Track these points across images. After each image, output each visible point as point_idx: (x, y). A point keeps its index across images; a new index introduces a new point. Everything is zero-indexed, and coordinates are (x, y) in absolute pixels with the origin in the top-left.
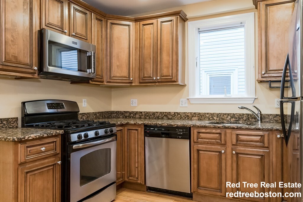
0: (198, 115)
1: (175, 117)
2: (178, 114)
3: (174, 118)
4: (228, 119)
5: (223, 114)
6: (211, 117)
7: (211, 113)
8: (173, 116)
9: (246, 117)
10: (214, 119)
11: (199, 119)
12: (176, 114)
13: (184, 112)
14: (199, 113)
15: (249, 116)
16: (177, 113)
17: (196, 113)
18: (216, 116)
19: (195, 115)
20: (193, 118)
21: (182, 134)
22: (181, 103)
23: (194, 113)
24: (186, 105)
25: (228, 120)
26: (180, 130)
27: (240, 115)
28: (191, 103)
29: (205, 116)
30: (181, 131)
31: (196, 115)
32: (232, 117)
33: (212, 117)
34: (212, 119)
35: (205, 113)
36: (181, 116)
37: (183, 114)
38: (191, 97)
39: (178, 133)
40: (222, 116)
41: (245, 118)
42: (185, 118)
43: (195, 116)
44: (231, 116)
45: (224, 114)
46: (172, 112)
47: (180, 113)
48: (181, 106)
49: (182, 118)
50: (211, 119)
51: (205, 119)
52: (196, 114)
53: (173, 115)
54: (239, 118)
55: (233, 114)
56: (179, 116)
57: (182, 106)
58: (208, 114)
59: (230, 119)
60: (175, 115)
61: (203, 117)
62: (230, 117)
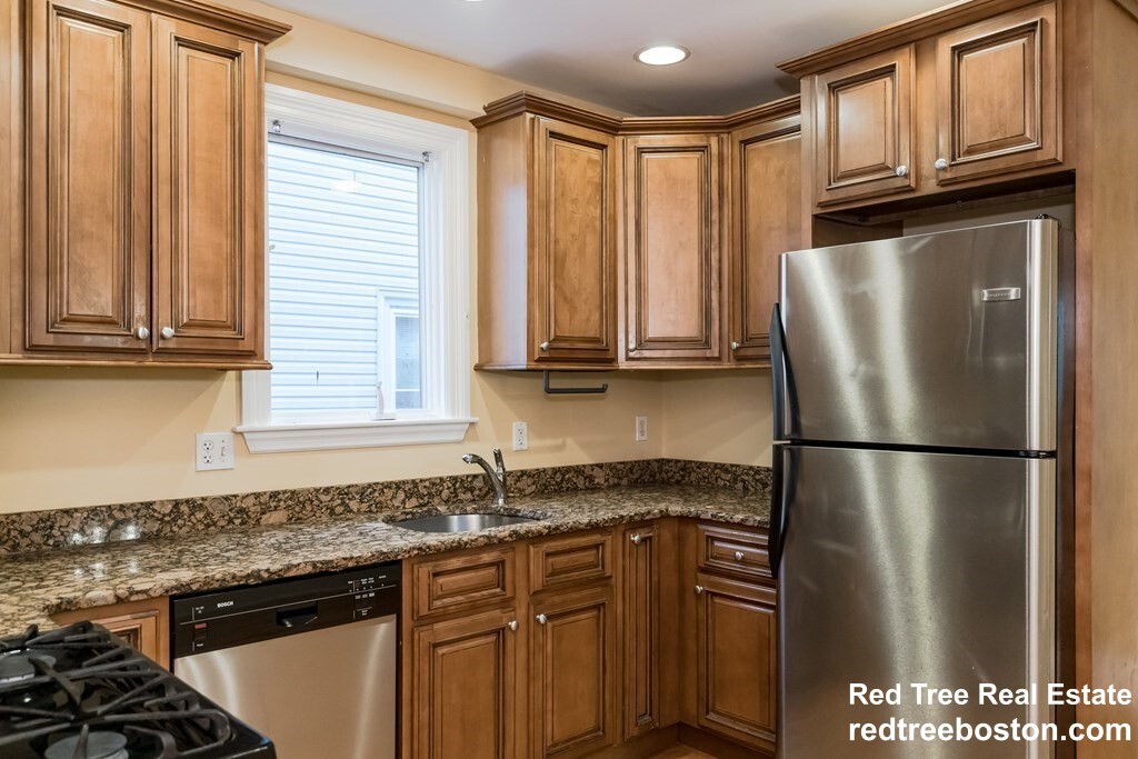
0: (290, 502)
1: (180, 522)
2: (194, 505)
3: (176, 529)
4: (396, 503)
5: (381, 487)
6: (339, 502)
7: (338, 488)
8: (167, 519)
9: (449, 488)
10: (351, 511)
11: (291, 519)
12: (184, 508)
13: (225, 493)
14: (293, 492)
15: (457, 486)
16: (187, 501)
17: (278, 493)
18: (357, 497)
19: (273, 504)
20: (264, 517)
21: (372, 595)
22: (201, 452)
23: (274, 495)
24: (229, 461)
25: (398, 507)
26: (364, 581)
27: (434, 484)
28: (251, 450)
29: (316, 502)
30: (368, 586)
31: (279, 501)
32: (409, 496)
33: (343, 503)
34: (342, 509)
35: (317, 490)
36: (208, 515)
37: (221, 507)
38: (257, 425)
39: (358, 597)
40: (376, 494)
41: (445, 493)
42: (231, 521)
43: (276, 508)
44: (405, 492)
45: (386, 487)
46: (162, 502)
47: (206, 504)
48: (202, 465)
49: (215, 524)
50: (339, 510)
51: (318, 515)
52: (280, 496)
53: (164, 515)
54: (430, 494)
55: (413, 481)
56: (200, 515)
57: (208, 467)
58: (328, 493)
59: (404, 502)
60: (180, 515)
61: (309, 508)
62: (403, 496)
